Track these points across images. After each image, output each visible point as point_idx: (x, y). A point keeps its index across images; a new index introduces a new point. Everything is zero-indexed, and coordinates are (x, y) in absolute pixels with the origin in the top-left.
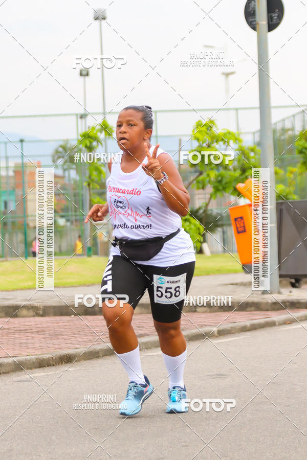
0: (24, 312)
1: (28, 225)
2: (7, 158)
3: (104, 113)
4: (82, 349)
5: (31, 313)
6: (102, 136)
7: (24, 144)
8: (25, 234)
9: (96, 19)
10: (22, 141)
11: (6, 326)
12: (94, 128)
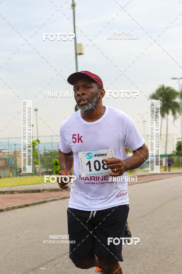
0: (16, 192)
1: (17, 168)
2: (11, 149)
3: (38, 137)
4: (31, 203)
5: (18, 192)
6: (37, 143)
7: (16, 146)
8: (16, 170)
9: (35, 110)
10: (15, 145)
11: (10, 197)
12: (35, 141)
